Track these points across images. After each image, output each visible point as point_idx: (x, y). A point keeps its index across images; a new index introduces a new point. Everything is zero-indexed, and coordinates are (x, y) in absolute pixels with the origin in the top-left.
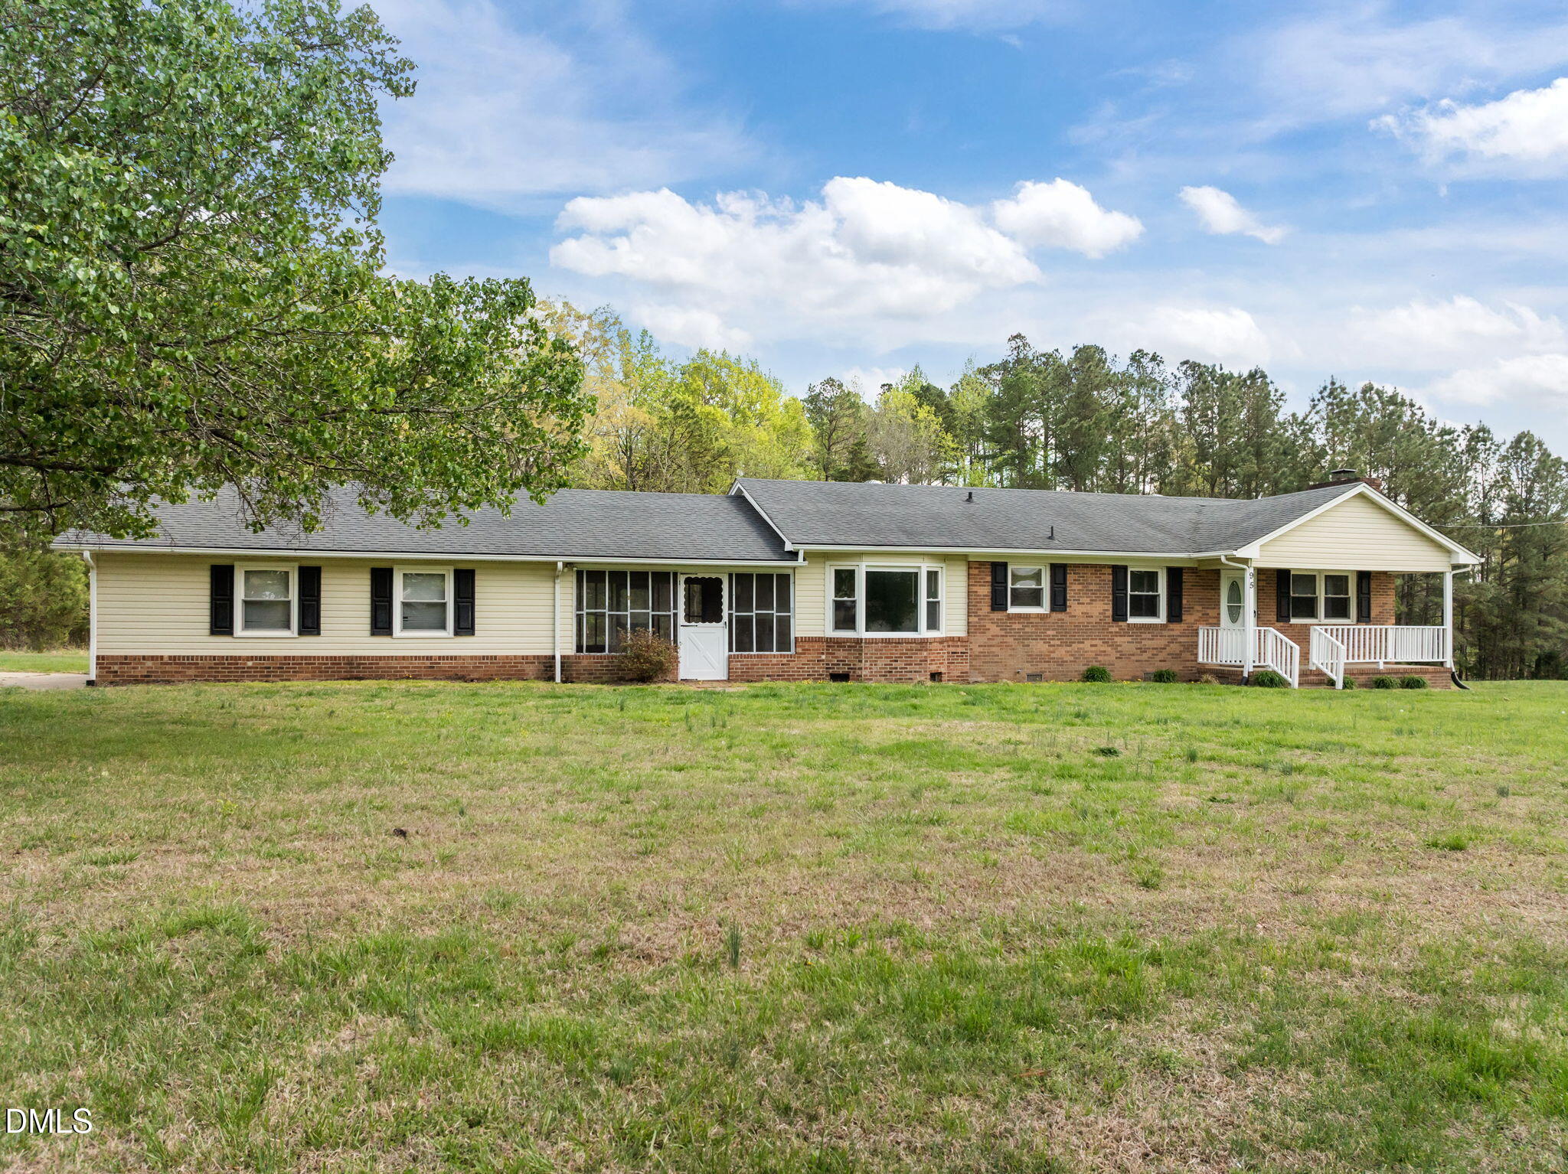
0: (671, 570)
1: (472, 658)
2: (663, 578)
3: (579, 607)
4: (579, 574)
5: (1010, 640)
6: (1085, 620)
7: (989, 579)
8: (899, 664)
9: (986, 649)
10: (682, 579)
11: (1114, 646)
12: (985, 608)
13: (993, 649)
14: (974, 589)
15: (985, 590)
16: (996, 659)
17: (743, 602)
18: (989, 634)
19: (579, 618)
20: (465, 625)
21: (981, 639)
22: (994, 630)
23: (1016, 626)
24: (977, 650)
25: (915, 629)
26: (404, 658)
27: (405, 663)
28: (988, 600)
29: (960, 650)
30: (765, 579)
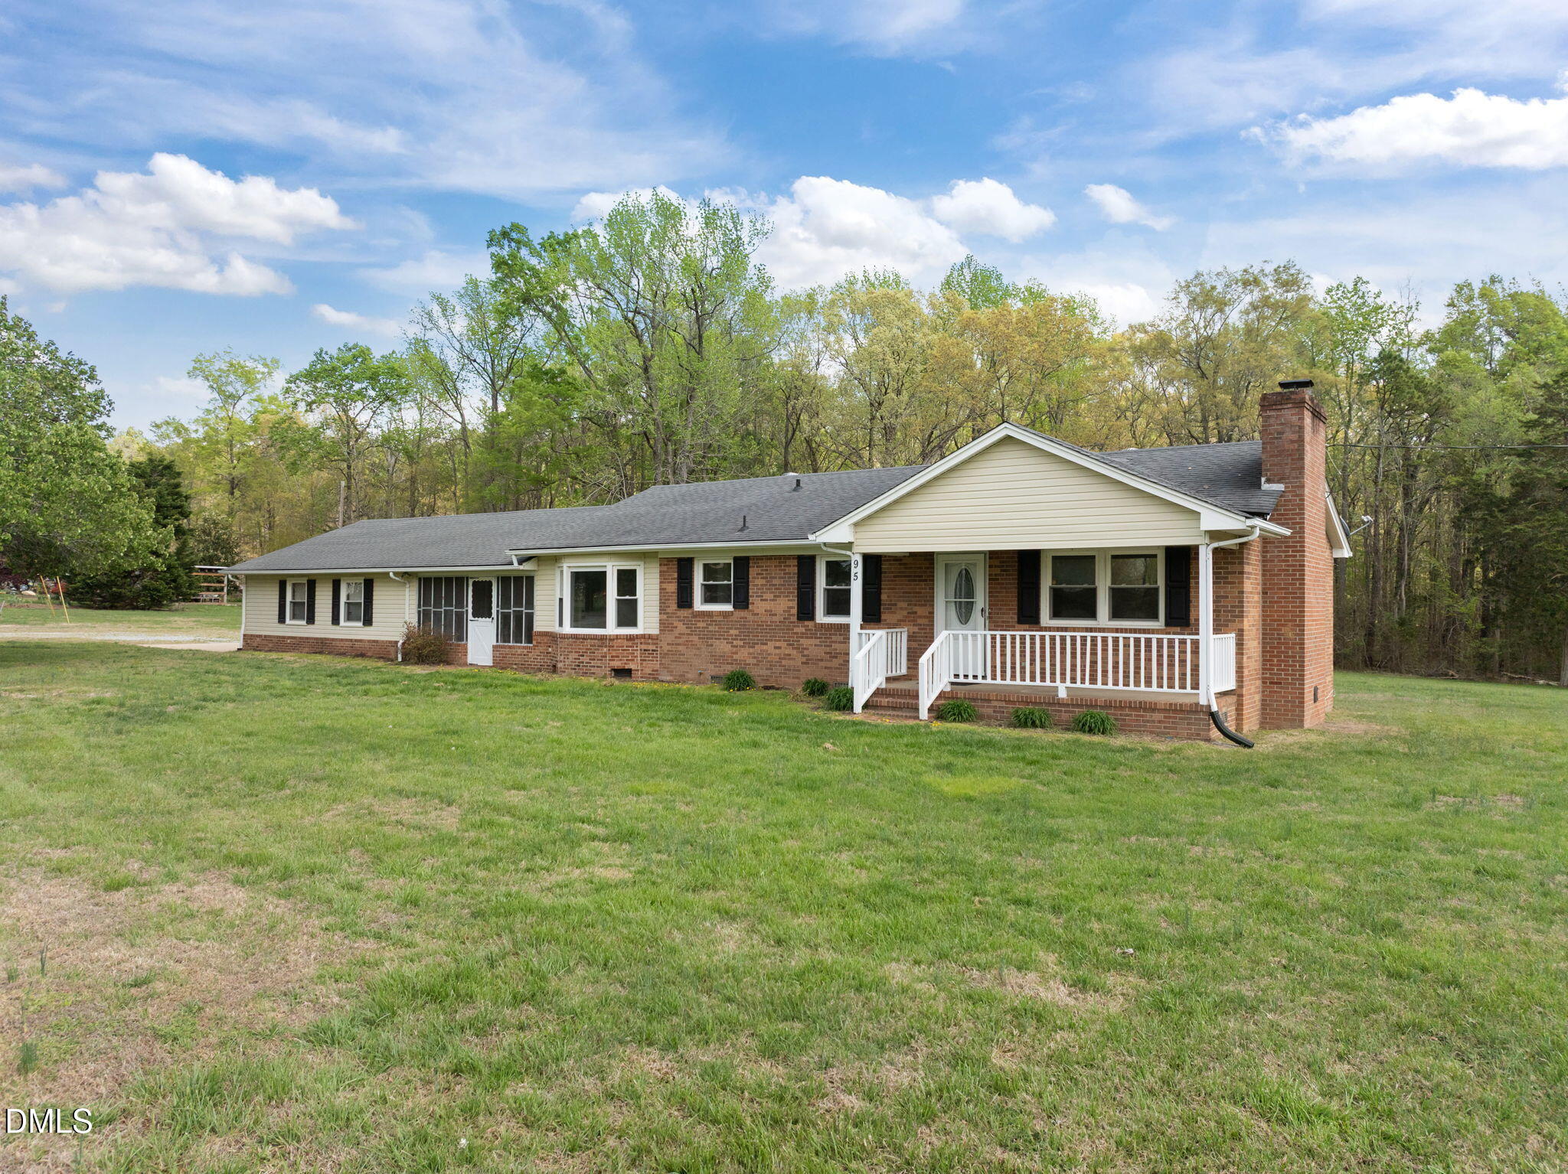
0: (464, 575)
1: (369, 641)
2: (460, 580)
3: (419, 606)
4: (420, 579)
5: (695, 639)
6: (769, 619)
7: (676, 575)
8: (585, 659)
9: (674, 648)
10: (471, 582)
11: (801, 649)
12: (673, 605)
13: (680, 648)
14: (664, 586)
15: (672, 587)
16: (682, 658)
17: (505, 602)
18: (676, 632)
19: (419, 612)
20: (368, 621)
21: (669, 638)
22: (681, 628)
23: (701, 624)
24: (666, 648)
25: (604, 626)
26: (342, 640)
27: (342, 644)
28: (675, 597)
29: (651, 647)
30: (518, 579)
